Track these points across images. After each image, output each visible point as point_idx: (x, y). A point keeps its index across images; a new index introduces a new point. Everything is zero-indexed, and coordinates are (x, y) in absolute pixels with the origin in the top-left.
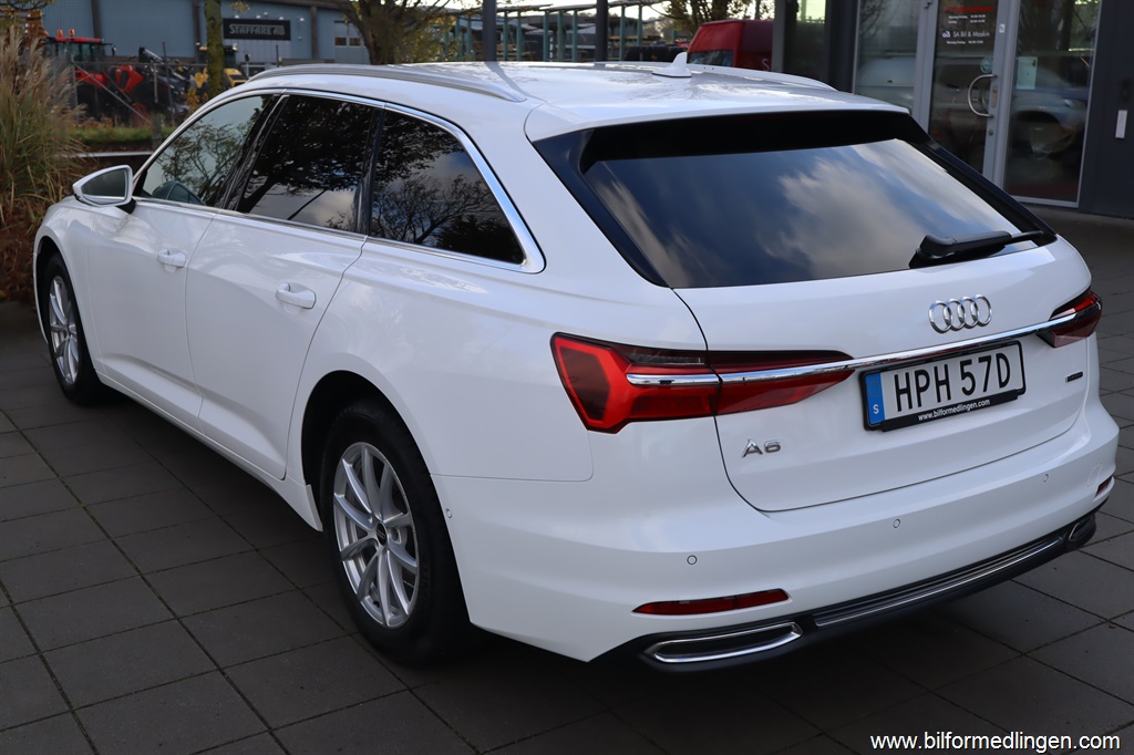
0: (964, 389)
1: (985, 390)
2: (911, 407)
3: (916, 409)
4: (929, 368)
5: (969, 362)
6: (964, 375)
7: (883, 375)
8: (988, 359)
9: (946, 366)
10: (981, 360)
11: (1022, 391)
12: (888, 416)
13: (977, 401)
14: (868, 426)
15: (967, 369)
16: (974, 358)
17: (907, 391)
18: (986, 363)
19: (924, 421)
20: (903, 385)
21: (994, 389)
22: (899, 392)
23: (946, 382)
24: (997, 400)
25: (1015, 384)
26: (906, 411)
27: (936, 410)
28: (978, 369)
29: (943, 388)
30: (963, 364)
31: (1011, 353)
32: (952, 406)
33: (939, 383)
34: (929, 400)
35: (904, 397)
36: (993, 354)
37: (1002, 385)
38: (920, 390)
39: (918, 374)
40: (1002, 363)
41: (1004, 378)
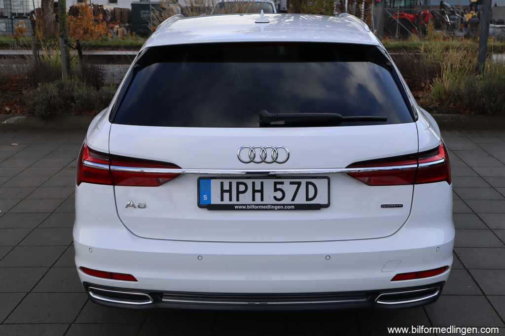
0: (275, 198)
1: (293, 200)
2: (231, 200)
3: (234, 202)
4: (249, 182)
5: (282, 183)
6: (276, 190)
7: (212, 181)
8: (299, 184)
9: (262, 183)
10: (291, 183)
11: (327, 206)
12: (212, 203)
13: (284, 205)
14: (200, 206)
15: (278, 186)
16: (287, 182)
17: (230, 191)
18: (296, 186)
19: (238, 209)
20: (226, 187)
21: (301, 199)
22: (223, 191)
23: (261, 191)
24: (299, 207)
25: (321, 199)
26: (226, 201)
27: (249, 205)
28: (289, 189)
29: (258, 195)
30: (276, 184)
31: (321, 184)
32: (263, 205)
33: (254, 191)
34: (246, 199)
35: (226, 195)
36: (304, 182)
37: (308, 199)
38: (238, 192)
39: (238, 184)
40: (311, 188)
41: (311, 196)
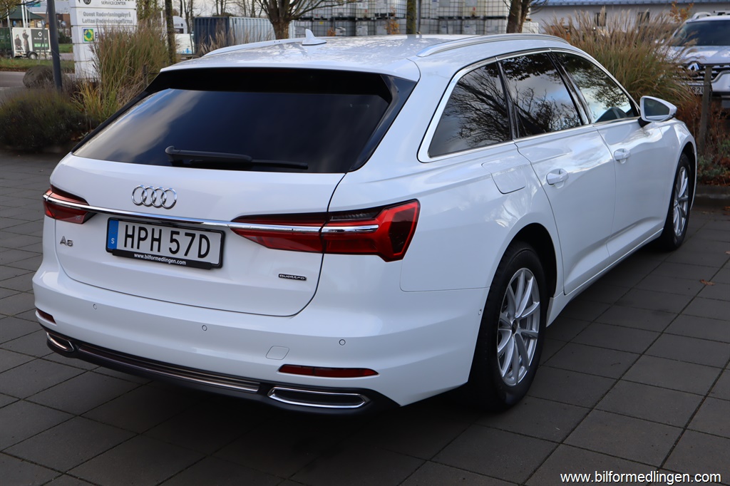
0: (170, 249)
1: (186, 254)
2: (132, 247)
3: (135, 249)
4: (149, 228)
5: (178, 233)
6: (172, 240)
7: (120, 222)
8: (193, 236)
9: (160, 231)
10: (187, 234)
11: (220, 266)
12: (118, 248)
13: (177, 259)
14: (108, 250)
15: (175, 237)
16: (182, 232)
17: (132, 236)
18: (191, 238)
19: (137, 258)
20: (130, 233)
21: (193, 256)
22: (127, 236)
23: (159, 240)
24: (191, 264)
25: (213, 258)
26: (129, 248)
27: (147, 254)
28: (184, 241)
29: (156, 244)
30: (173, 233)
31: (215, 240)
32: (159, 256)
33: (153, 239)
34: (145, 247)
35: (129, 240)
36: (198, 234)
37: (200, 256)
38: (140, 239)
39: (141, 229)
40: (204, 242)
41: (203, 252)
